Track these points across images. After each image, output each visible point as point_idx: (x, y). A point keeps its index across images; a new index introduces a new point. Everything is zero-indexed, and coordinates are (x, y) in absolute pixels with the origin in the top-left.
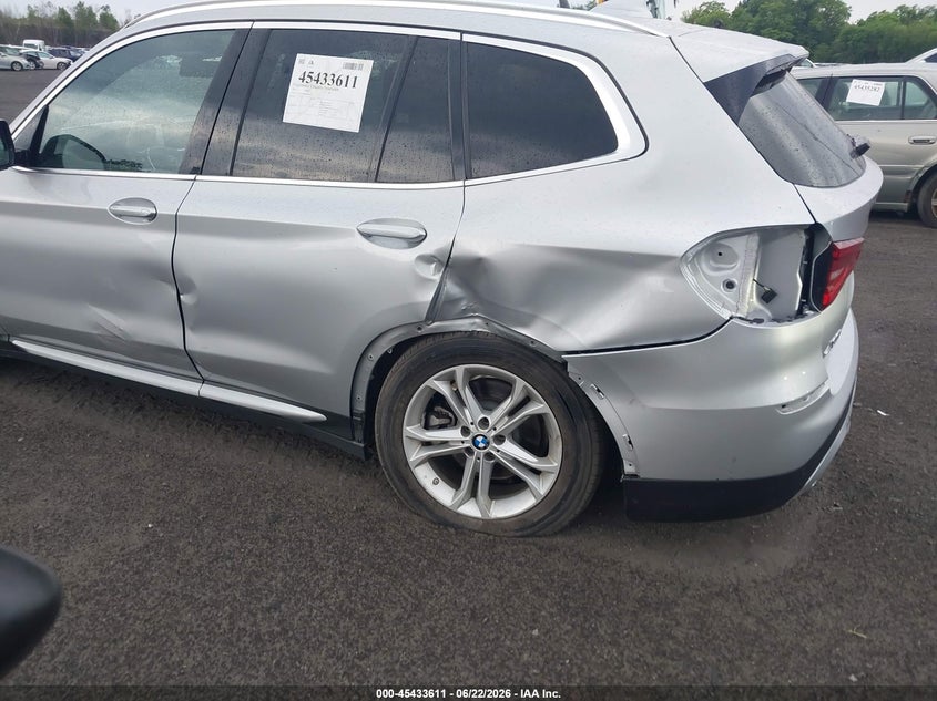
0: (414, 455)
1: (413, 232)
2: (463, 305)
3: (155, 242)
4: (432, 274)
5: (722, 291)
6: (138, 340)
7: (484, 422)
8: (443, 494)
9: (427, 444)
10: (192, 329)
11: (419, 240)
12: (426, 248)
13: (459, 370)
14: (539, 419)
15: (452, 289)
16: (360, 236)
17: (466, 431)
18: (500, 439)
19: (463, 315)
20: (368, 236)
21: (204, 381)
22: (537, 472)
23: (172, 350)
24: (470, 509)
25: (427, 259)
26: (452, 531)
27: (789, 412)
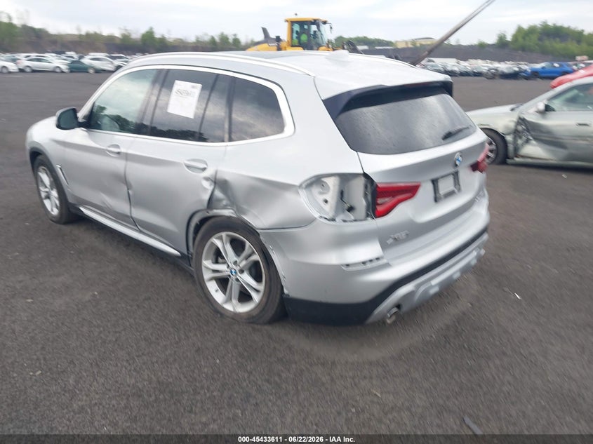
0: (207, 275)
1: (202, 166)
2: (224, 202)
3: (119, 165)
4: (208, 186)
5: (323, 204)
6: (118, 210)
7: (235, 263)
8: (219, 296)
9: (215, 271)
10: (134, 207)
11: (204, 169)
12: (207, 174)
13: (224, 234)
14: (256, 264)
15: (218, 194)
16: (185, 167)
17: (228, 266)
18: (242, 271)
19: (225, 207)
20: (188, 167)
21: (141, 232)
22: (257, 291)
23: (127, 216)
24: (229, 307)
25: (207, 179)
26: (219, 315)
27: (350, 269)
